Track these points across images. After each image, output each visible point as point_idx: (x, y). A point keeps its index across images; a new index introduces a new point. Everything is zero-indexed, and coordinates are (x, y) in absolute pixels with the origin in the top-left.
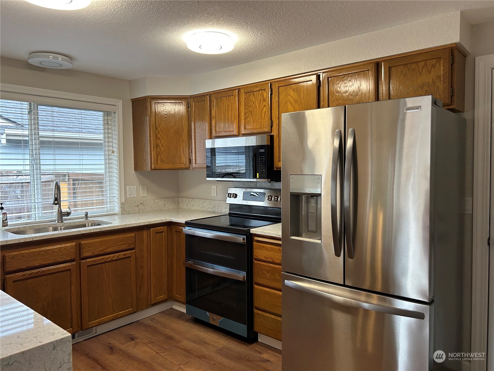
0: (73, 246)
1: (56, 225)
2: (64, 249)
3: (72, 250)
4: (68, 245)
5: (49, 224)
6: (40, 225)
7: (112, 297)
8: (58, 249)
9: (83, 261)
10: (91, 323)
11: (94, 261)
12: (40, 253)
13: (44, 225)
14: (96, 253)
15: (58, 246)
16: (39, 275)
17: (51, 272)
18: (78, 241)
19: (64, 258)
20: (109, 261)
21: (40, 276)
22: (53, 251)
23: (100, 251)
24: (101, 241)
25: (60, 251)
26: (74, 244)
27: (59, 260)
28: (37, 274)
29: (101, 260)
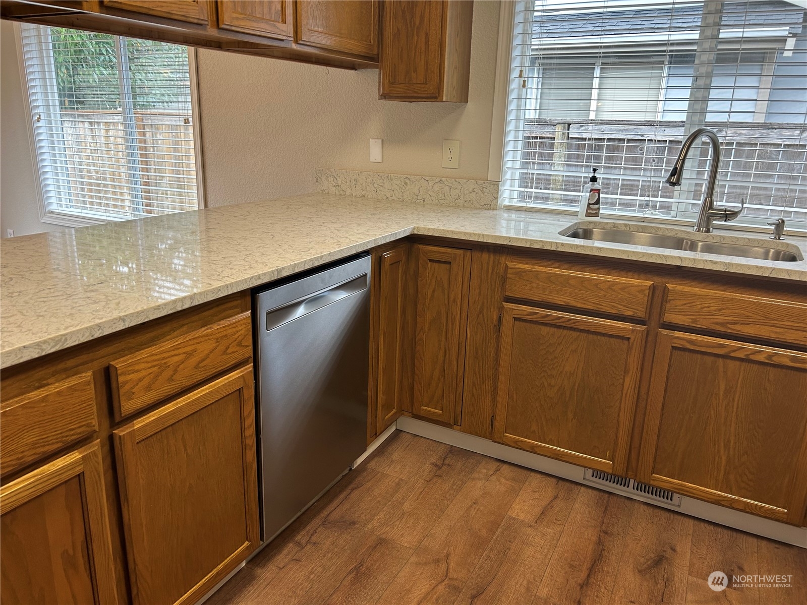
0: (643, 288)
1: (689, 235)
2: (622, 289)
3: (640, 296)
4: (635, 281)
5: (676, 230)
6: (658, 228)
7: (731, 449)
8: (607, 283)
9: (665, 332)
10: (658, 478)
11: (691, 342)
12: (570, 282)
13: (667, 229)
14: (704, 324)
15: (610, 278)
16: (560, 324)
17: (587, 329)
18: (660, 281)
19: (617, 307)
20: (741, 360)
21: (564, 328)
22: (597, 284)
23: (716, 323)
24: (723, 299)
25: (611, 289)
26: (649, 283)
27: (606, 308)
28: (558, 321)
29: (713, 347)
